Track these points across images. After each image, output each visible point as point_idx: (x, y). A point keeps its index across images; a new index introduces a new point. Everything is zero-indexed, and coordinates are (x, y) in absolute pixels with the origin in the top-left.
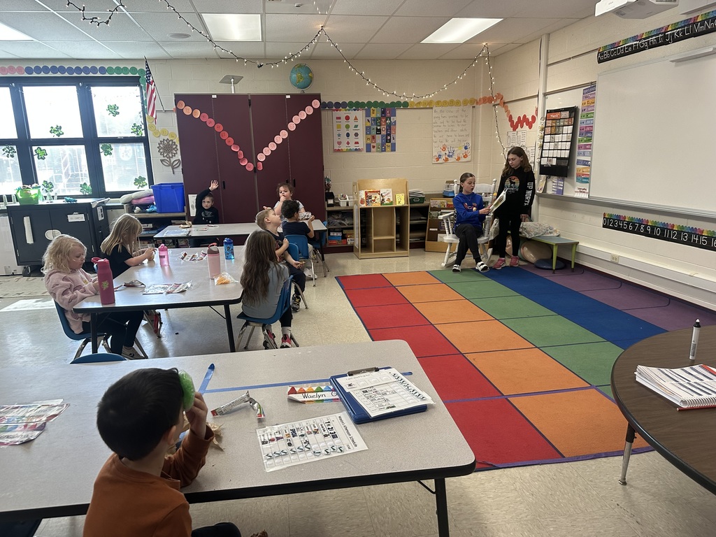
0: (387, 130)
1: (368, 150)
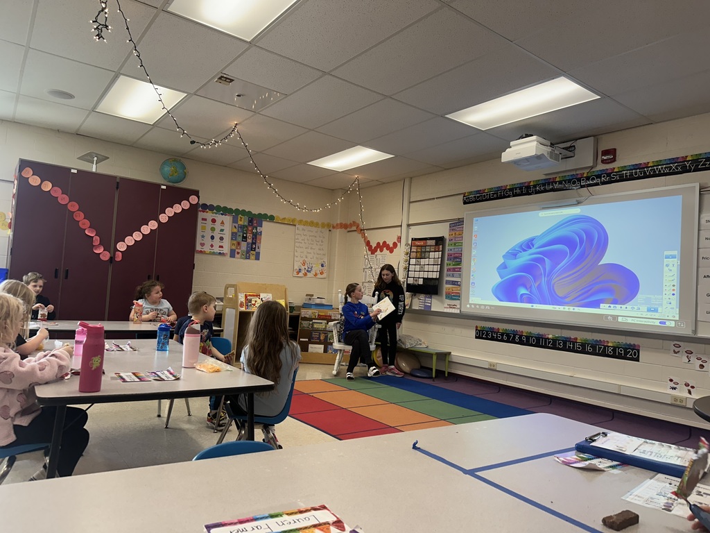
0: (253, 238)
1: (233, 254)
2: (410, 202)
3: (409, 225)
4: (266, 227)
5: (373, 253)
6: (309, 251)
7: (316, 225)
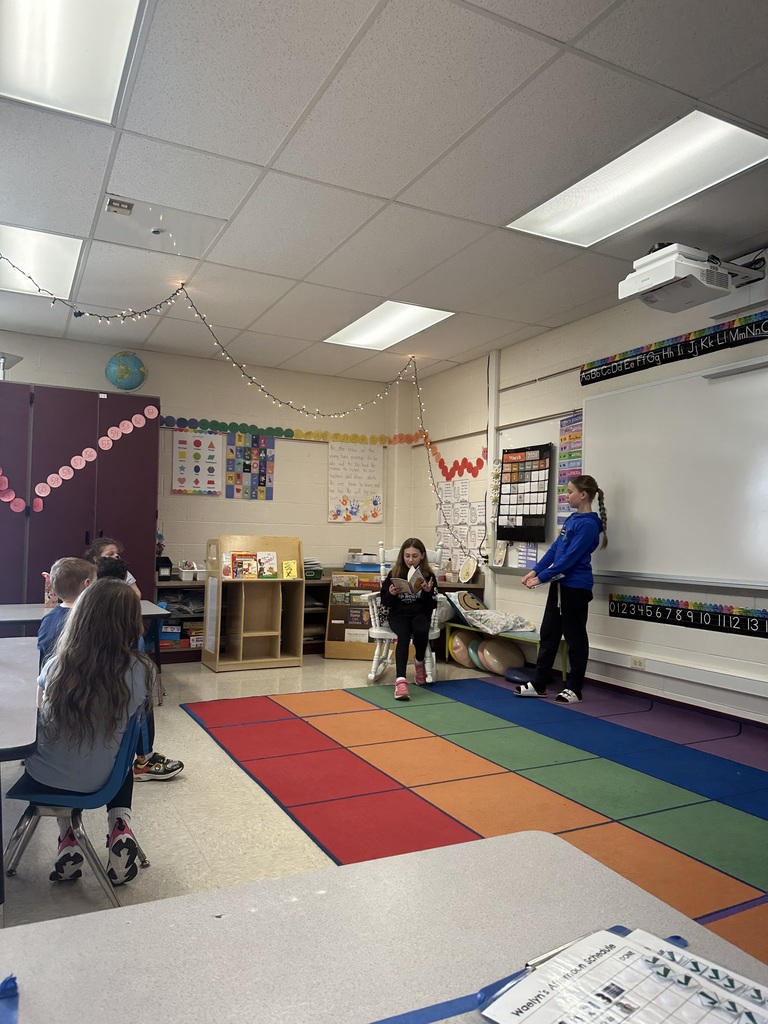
0: (260, 467)
1: (230, 494)
2: (500, 391)
3: (498, 429)
4: (281, 448)
5: (448, 479)
6: (352, 481)
7: (363, 440)
